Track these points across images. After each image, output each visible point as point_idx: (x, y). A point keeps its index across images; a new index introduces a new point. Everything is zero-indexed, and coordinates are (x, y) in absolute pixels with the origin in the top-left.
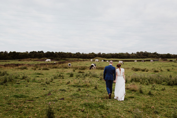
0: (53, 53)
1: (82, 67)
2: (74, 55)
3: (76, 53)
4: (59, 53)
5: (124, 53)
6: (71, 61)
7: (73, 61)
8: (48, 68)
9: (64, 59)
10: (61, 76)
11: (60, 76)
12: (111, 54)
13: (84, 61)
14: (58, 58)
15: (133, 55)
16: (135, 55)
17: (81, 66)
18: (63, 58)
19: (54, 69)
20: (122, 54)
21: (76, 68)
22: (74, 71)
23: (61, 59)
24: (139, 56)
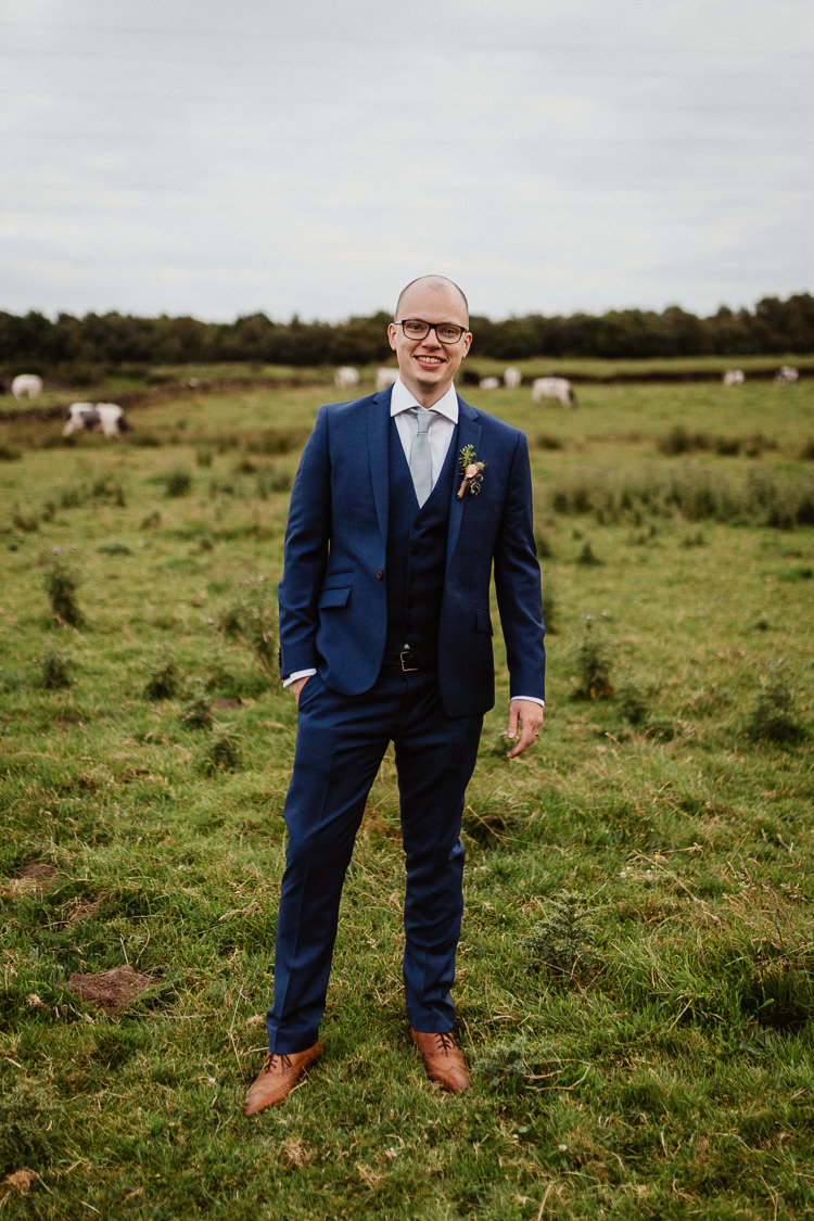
0: (36, 320)
1: (270, 433)
2: (218, 340)
3: (241, 322)
4: (92, 318)
5: (651, 314)
6: (191, 389)
7: (205, 389)
8: (12, 448)
9: (134, 376)
10: (106, 493)
11: (100, 491)
12: (538, 322)
13: (296, 383)
14: (84, 368)
15: (726, 325)
16: (741, 328)
17: (267, 425)
18: (126, 367)
19: (59, 455)
20: (636, 317)
21: (227, 444)
22: (205, 461)
23: (111, 373)
24: (776, 338)
